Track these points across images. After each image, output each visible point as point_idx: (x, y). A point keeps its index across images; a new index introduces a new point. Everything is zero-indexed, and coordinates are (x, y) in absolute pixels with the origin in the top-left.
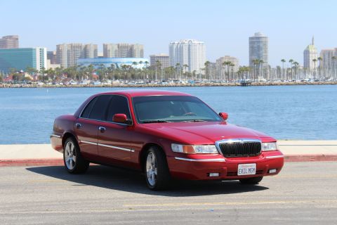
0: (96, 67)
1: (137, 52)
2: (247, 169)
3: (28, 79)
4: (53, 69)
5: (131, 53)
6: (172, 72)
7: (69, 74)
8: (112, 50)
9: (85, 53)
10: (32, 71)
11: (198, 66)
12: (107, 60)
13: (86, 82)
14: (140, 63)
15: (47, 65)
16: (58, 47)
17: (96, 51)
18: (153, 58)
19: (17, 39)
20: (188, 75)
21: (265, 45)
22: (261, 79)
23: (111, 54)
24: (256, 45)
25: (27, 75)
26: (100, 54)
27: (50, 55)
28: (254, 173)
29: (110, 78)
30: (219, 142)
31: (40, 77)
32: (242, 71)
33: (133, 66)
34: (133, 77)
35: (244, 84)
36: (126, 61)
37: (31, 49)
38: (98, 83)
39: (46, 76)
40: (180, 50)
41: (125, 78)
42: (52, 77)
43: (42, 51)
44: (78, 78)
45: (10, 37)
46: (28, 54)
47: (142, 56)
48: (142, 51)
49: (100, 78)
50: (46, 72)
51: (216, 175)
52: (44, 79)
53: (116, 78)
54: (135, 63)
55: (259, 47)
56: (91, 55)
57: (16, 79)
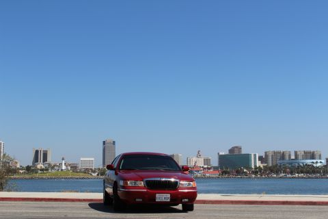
0: (290, 166)
1: (317, 156)
2: (163, 197)
3: (246, 173)
4: (262, 166)
7: (274, 169)
8: (300, 155)
9: (283, 156)
10: (249, 168)
12: (297, 161)
13: (282, 175)
14: (319, 163)
15: (259, 164)
16: (266, 153)
17: (290, 156)
19: (241, 148)
23: (300, 157)
25: (245, 170)
26: (293, 157)
27: (261, 158)
28: (169, 200)
29: (298, 173)
30: (146, 180)
31: (253, 172)
33: (315, 165)
36: (309, 162)
37: (249, 155)
38: (290, 175)
39: (257, 171)
41: (308, 172)
42: (261, 172)
43: (255, 155)
44: (277, 173)
45: (237, 147)
46: (247, 157)
48: (320, 156)
49: (292, 173)
50: (256, 168)
52: (255, 173)
53: (302, 172)
54: (313, 163)
56: (287, 158)
57: (238, 172)
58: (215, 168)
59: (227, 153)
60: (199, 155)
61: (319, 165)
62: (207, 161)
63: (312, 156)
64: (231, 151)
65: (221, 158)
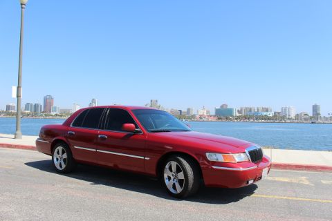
0: (255, 115)
5: (267, 111)
6: (283, 118)
7: (246, 117)
8: (260, 109)
9: (250, 110)
10: (232, 116)
11: (293, 115)
12: (259, 113)
13: (251, 120)
14: (270, 114)
15: (238, 115)
16: (241, 108)
17: (254, 110)
19: (227, 105)
20: (289, 119)
21: (319, 108)
22: (319, 120)
23: (260, 111)
24: (315, 108)
25: (231, 118)
26: (256, 111)
27: (238, 111)
31: (235, 118)
32: (311, 118)
33: (268, 115)
34: (269, 119)
35: (312, 123)
36: (265, 113)
38: (256, 121)
39: (237, 118)
40: (285, 109)
41: (266, 119)
43: (236, 109)
44: (249, 119)
45: (225, 105)
46: (231, 110)
47: (271, 111)
49: (257, 119)
50: (236, 116)
55: (316, 110)
58: (214, 116)
59: (220, 108)
60: (204, 109)
61: (271, 115)
62: (208, 112)
63: (267, 110)
64: (222, 106)
65: (217, 110)
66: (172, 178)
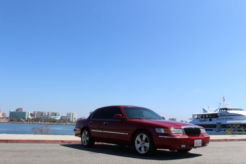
1: (57, 115)
2: (198, 143)
9: (42, 114)
10: (24, 119)
15: (30, 117)
16: (34, 112)
18: (62, 117)
19: (22, 109)
23: (50, 115)
25: (22, 120)
26: (46, 115)
27: (31, 115)
30: (183, 127)
36: (53, 117)
40: (70, 114)
43: (28, 113)
44: (37, 121)
45: (20, 108)
46: (24, 113)
48: (59, 114)
50: (28, 119)
51: (184, 146)
52: (27, 121)
56: (44, 115)
57: (18, 120)
58: (7, 118)
59: (15, 111)
61: (58, 119)
62: (4, 114)
64: (17, 110)
65: (11, 113)
66: (141, 143)
